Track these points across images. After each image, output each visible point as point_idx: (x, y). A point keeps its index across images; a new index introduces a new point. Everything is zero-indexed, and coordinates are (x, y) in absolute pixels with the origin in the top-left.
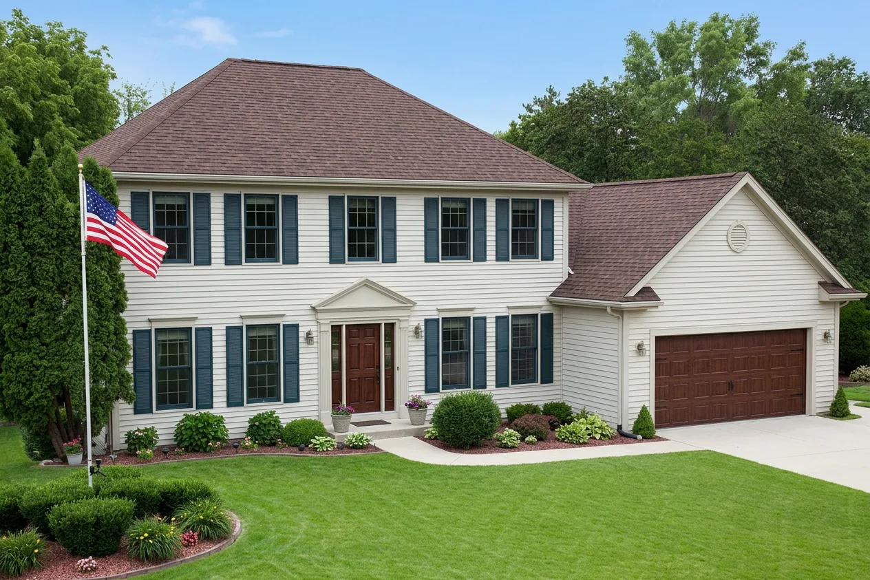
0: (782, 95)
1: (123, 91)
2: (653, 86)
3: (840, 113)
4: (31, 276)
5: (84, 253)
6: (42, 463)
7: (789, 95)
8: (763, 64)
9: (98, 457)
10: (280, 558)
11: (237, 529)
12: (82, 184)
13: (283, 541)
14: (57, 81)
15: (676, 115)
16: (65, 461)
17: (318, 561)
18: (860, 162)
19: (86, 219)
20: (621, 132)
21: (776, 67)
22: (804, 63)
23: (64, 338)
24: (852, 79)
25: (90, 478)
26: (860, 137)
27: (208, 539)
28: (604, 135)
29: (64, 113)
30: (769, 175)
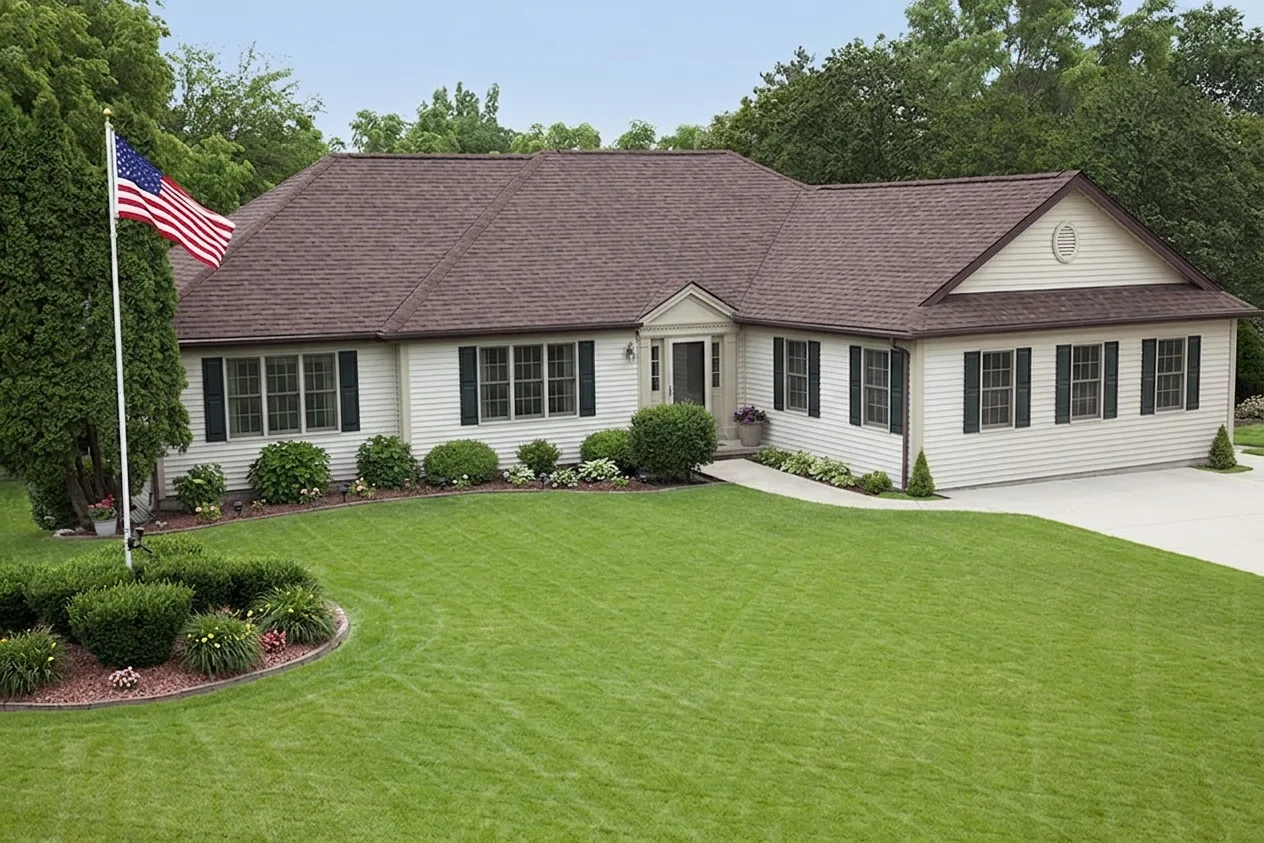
0: (1137, 59)
1: (181, 55)
2: (949, 47)
3: (1221, 85)
4: (38, 269)
5: (114, 235)
6: (58, 533)
7: (1147, 60)
8: (1110, 16)
9: (138, 525)
10: (405, 669)
11: (343, 627)
12: (110, 138)
13: (409, 646)
14: (84, 39)
15: (982, 88)
16: (90, 530)
17: (462, 674)
18: (1249, 154)
19: (116, 187)
20: (903, 111)
21: (1128, 21)
22: (1170, 15)
23: (88, 356)
24: (1239, 37)
25: (128, 554)
26: (1248, 117)
27: (299, 641)
28: (879, 115)
29: (95, 85)
30: (1119, 172)
